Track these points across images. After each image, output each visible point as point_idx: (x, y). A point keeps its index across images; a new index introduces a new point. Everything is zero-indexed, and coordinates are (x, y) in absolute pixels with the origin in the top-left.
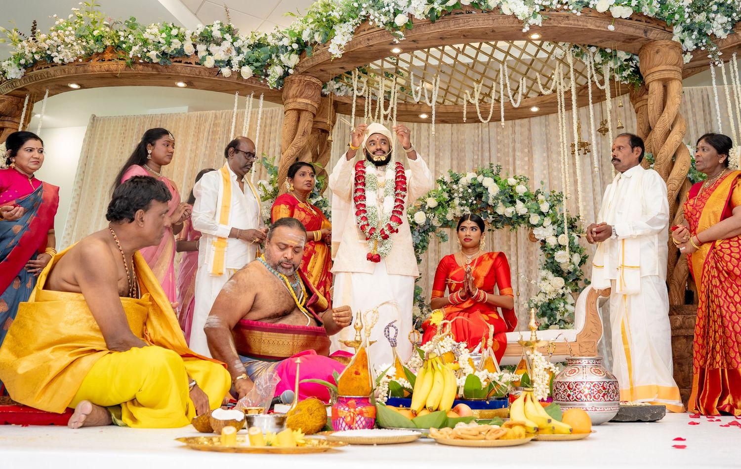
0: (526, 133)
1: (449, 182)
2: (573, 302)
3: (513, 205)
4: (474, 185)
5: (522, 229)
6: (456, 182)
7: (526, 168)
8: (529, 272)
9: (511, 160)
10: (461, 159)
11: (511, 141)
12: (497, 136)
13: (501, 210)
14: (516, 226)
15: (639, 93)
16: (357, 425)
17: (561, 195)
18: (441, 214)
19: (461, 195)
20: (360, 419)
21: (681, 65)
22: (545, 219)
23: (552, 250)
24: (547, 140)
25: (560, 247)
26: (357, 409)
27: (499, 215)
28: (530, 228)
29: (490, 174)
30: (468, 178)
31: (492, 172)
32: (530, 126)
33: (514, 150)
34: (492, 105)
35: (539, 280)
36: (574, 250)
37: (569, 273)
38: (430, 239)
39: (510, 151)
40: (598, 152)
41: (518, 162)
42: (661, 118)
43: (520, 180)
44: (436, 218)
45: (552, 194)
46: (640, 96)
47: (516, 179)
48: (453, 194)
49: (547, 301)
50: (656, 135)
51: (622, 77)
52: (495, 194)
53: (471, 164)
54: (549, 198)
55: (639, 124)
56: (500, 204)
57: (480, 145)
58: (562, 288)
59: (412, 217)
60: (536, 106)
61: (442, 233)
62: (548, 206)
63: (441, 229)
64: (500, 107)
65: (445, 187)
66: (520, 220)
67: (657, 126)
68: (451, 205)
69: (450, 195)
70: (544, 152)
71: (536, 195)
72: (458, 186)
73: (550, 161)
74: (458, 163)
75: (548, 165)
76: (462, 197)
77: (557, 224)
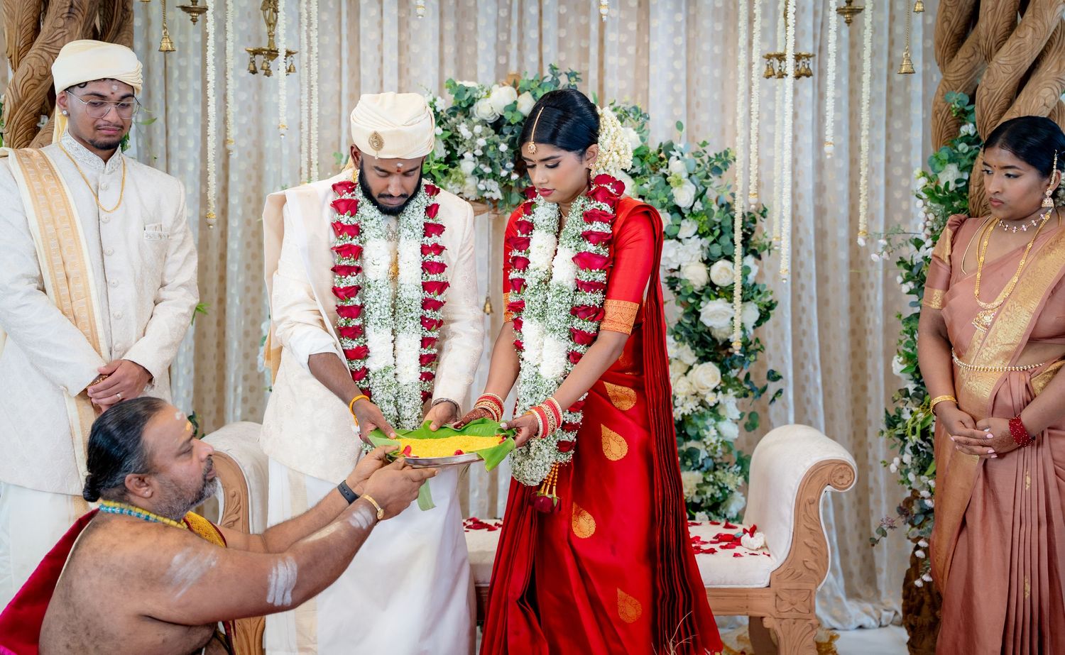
2: (738, 415)
6: (464, 108)
7: (631, 50)
19: (479, 152)
22: (684, 223)
23: (697, 297)
25: (712, 289)
30: (496, 100)
36: (750, 293)
37: (731, 346)
40: (815, 14)
41: (612, 37)
42: (1013, 42)
43: (626, 113)
45: (701, 149)
47: (615, 110)
48: (457, 143)
53: (491, 33)
54: (696, 169)
55: (945, 7)
58: (715, 390)
62: (693, 193)
67: (1001, 58)
68: (453, 177)
69: (449, 147)
70: (677, 9)
71: (660, 151)
72: (471, 129)
73: (692, 33)
74: (458, 27)
75: (688, 45)
76: (482, 158)
77: (711, 239)
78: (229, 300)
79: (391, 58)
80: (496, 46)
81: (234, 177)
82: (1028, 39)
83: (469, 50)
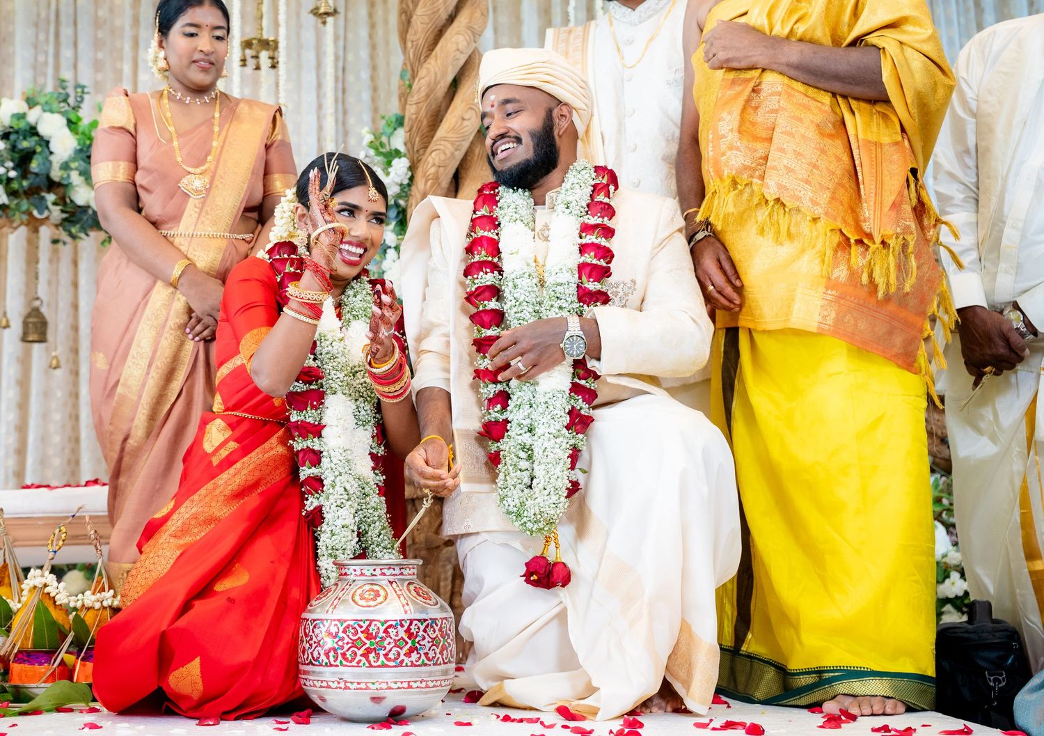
4: (17, 132)
9: (127, 68)
13: (82, 194)
27: (80, 207)
29: (55, 106)
30: (4, 111)
31: (65, 101)
50: (416, 33)
52: (65, 156)
56: (78, 180)
57: (52, 27)
67: (419, 11)
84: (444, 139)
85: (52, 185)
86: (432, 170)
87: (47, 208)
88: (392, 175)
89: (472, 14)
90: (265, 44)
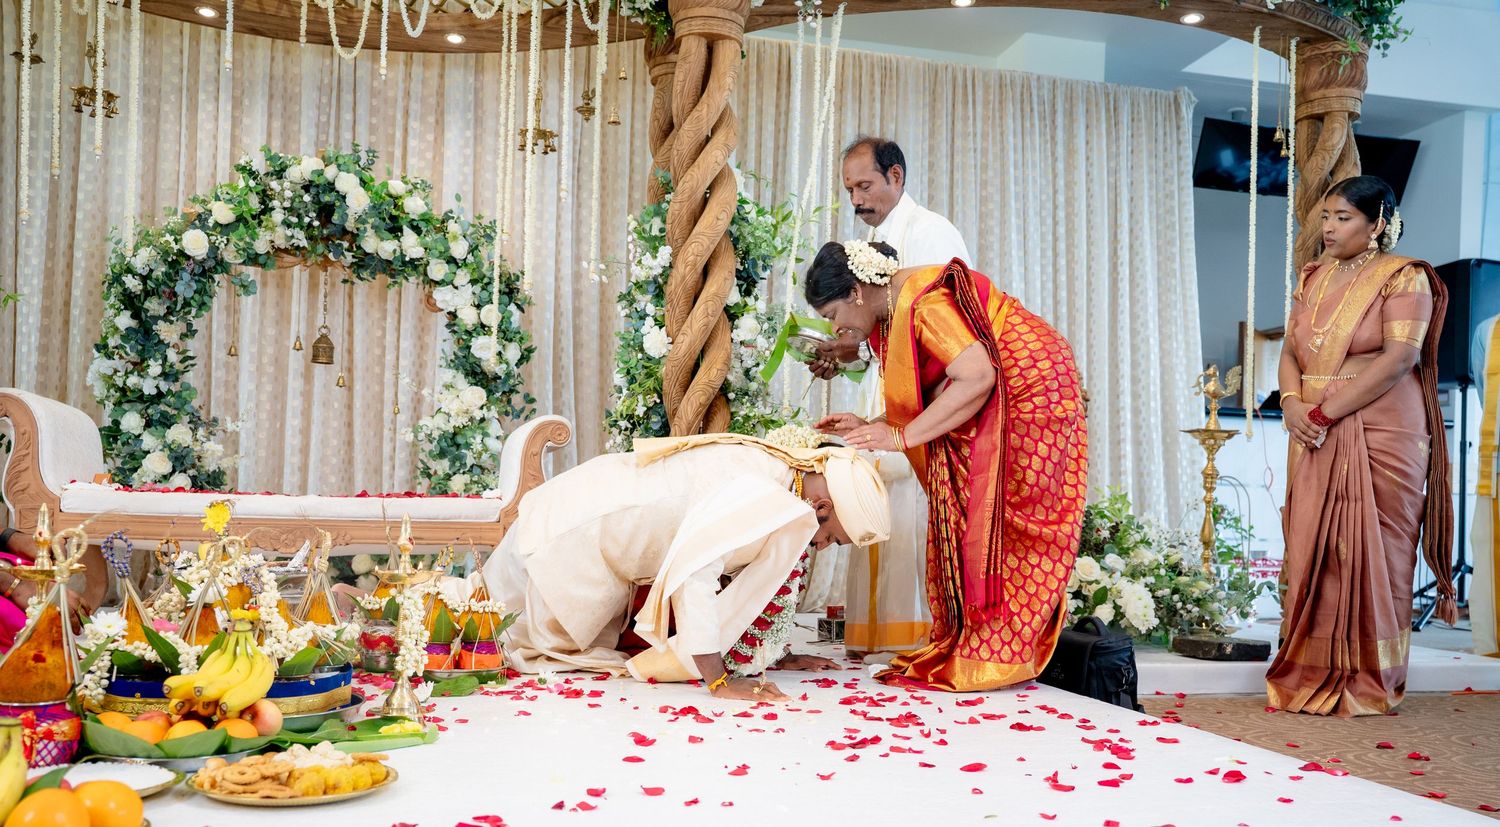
0: (434, 82)
1: (262, 172)
2: (501, 433)
3: (398, 238)
4: (317, 186)
5: (411, 286)
6: (280, 173)
7: (429, 155)
8: (420, 366)
9: (399, 135)
10: (290, 118)
11: (400, 94)
12: (373, 80)
13: (371, 243)
14: (399, 279)
15: (661, 47)
16: (39, 758)
17: (493, 225)
18: (241, 239)
19: (287, 204)
20: (46, 746)
21: (746, 12)
22: (459, 272)
23: (468, 333)
24: (478, 104)
25: (483, 328)
26: (39, 729)
27: (366, 254)
28: (427, 287)
29: (352, 167)
30: (305, 167)
31: (357, 162)
32: (443, 67)
33: (407, 113)
34: (366, 13)
35: (438, 388)
36: (510, 335)
37: (497, 377)
38: (217, 289)
39: (399, 116)
40: (575, 142)
41: (412, 143)
42: (695, 114)
43: (415, 186)
44: (231, 246)
45: (477, 222)
46: (663, 54)
47: (406, 183)
48: (271, 200)
49: (452, 430)
50: (682, 145)
51: (634, 9)
52: (360, 211)
53: (313, 132)
54: (471, 230)
55: (655, 109)
56: (370, 232)
57: (334, 93)
58: (482, 408)
59: (176, 241)
60: (460, 34)
61: (243, 277)
62: (466, 248)
63: (244, 268)
64: (380, 21)
65: (252, 183)
66: (409, 270)
67: (686, 126)
68: (264, 224)
69: (263, 202)
70: (468, 128)
71: (443, 222)
72: (282, 185)
73: (479, 149)
74: (284, 127)
75: (475, 156)
76: (290, 210)
77: (480, 285)
78: (71, 340)
79: (224, 145)
80: (316, 144)
81: (79, 235)
82: (706, 113)
83: (294, 147)
84: (703, 234)
85: (344, 232)
86: (691, 258)
87: (343, 254)
88: (659, 259)
89: (728, 133)
90: (542, 134)
